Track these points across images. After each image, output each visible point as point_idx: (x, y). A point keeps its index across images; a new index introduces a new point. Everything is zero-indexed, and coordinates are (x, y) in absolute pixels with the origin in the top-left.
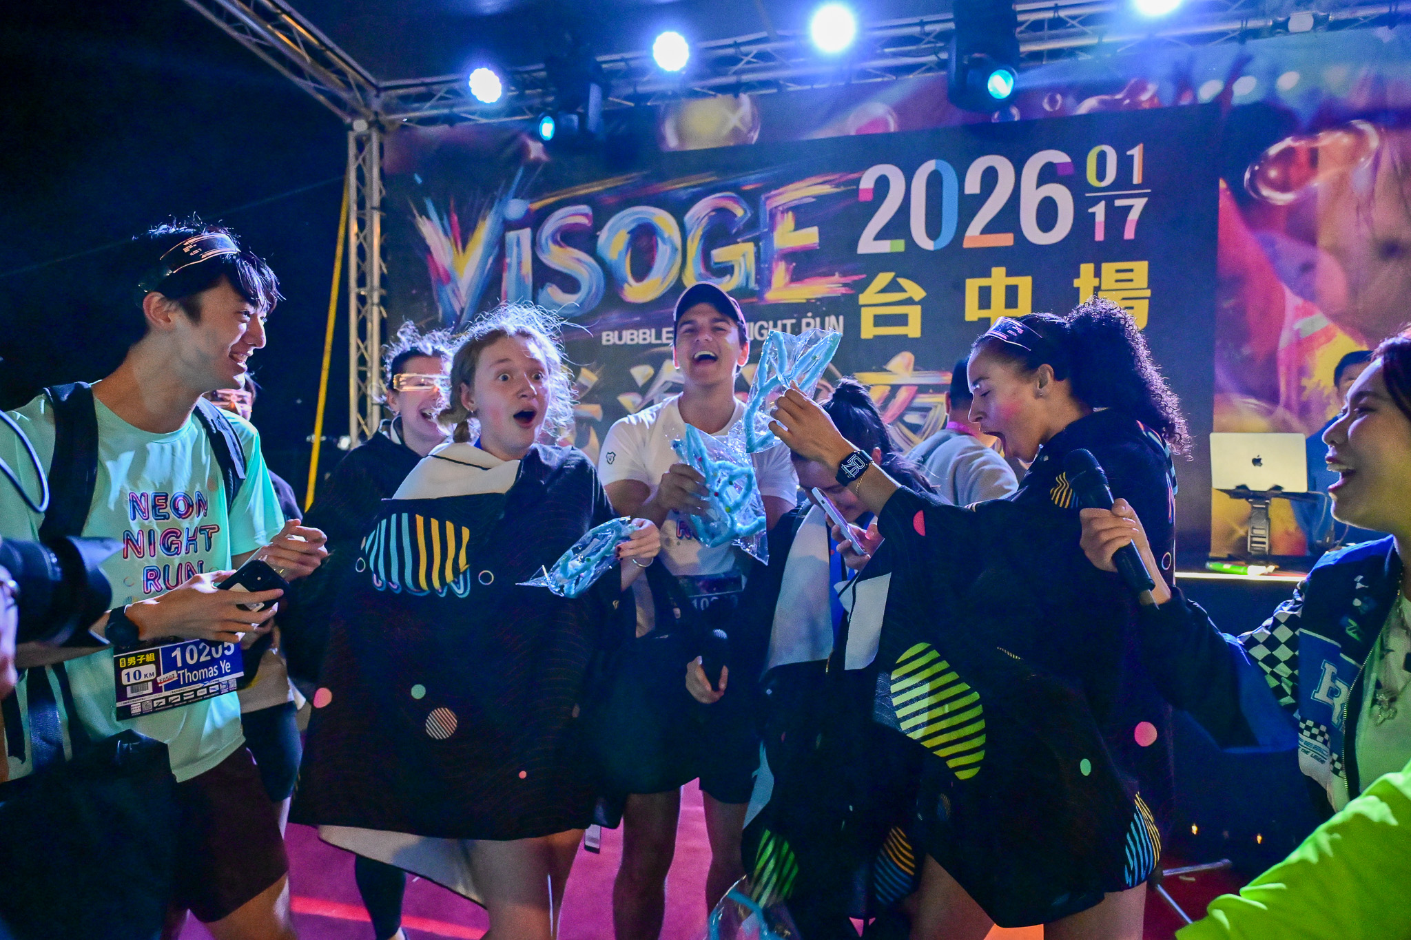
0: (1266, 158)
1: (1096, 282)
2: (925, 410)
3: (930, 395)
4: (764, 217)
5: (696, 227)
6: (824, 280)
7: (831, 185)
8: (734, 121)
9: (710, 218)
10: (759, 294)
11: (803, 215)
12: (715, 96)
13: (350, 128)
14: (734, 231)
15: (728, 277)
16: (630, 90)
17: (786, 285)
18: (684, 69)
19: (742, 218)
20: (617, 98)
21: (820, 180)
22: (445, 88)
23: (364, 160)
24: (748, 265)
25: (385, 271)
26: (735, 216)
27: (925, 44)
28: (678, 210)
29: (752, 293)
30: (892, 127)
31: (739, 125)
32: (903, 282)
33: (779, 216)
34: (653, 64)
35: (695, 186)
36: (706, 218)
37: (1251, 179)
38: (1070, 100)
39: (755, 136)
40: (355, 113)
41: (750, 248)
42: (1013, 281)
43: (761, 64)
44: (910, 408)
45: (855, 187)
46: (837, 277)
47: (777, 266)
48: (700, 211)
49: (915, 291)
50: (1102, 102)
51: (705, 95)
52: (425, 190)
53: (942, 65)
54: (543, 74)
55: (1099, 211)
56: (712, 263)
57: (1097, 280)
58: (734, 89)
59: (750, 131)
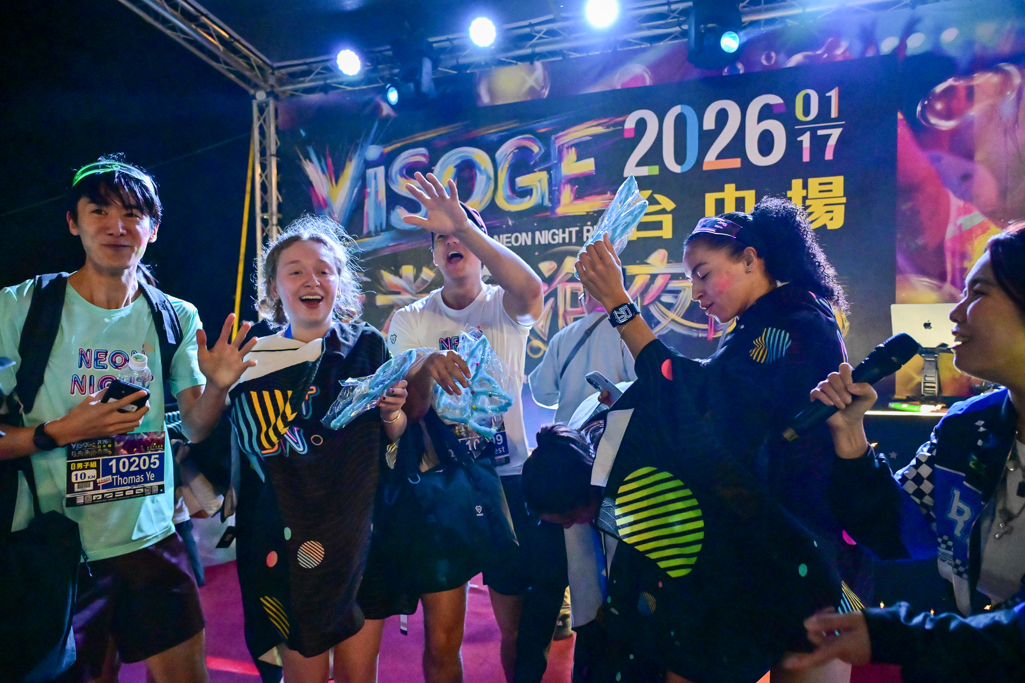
0: (934, 94)
1: (804, 193)
2: (676, 292)
3: (681, 281)
4: (554, 153)
5: (503, 162)
6: (599, 198)
7: (602, 126)
8: (530, 82)
9: (514, 154)
10: (552, 209)
11: (583, 149)
12: (516, 64)
13: (254, 97)
14: (532, 163)
15: (529, 197)
16: (454, 62)
17: (571, 202)
18: (492, 45)
19: (538, 154)
20: (446, 68)
21: (595, 123)
22: (321, 66)
23: (264, 120)
24: (543, 189)
25: (281, 200)
26: (533, 152)
27: (672, 19)
28: (491, 149)
29: (546, 209)
30: (648, 82)
31: (534, 84)
32: (658, 197)
33: (565, 150)
34: (471, 42)
35: (502, 131)
36: (512, 154)
37: (922, 111)
38: (782, 57)
39: (546, 93)
40: (257, 87)
41: (544, 175)
42: (741, 194)
43: (551, 39)
44: (665, 291)
45: (621, 128)
46: (608, 195)
47: (564, 188)
48: (507, 150)
49: (668, 204)
50: (806, 57)
51: (510, 64)
52: (308, 141)
53: (684, 34)
54: (390, 53)
55: (806, 139)
56: (517, 187)
57: (805, 191)
58: (530, 59)
59: (543, 88)
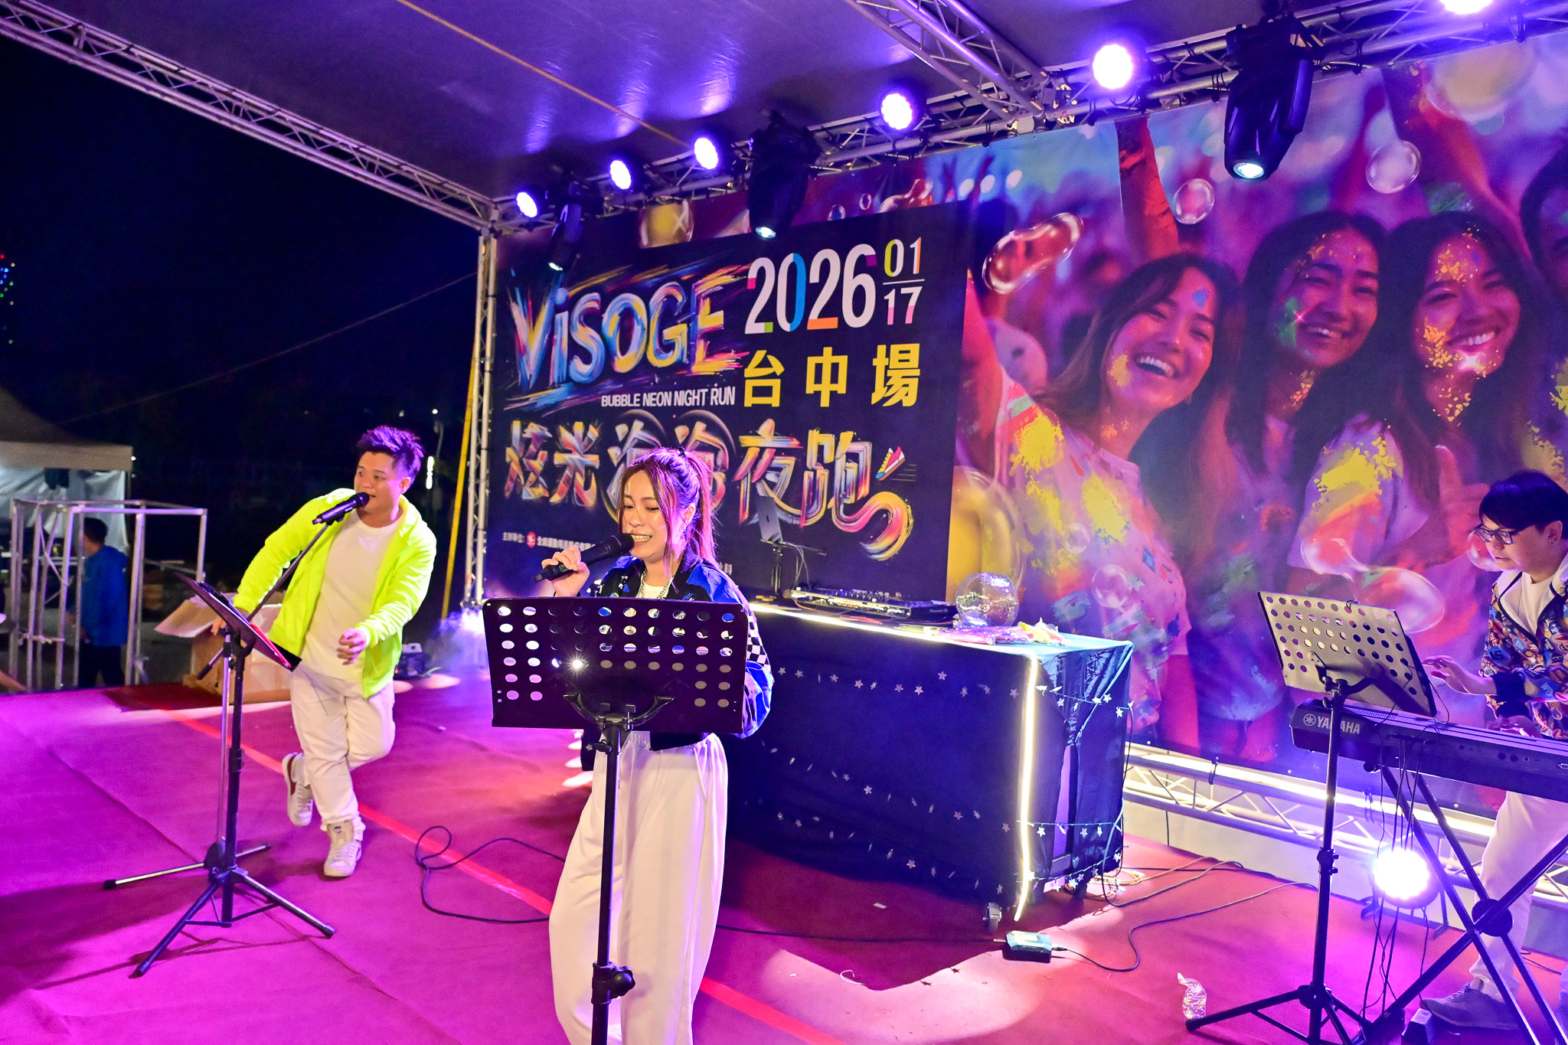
0: (997, 250)
4: (693, 302)
5: (655, 309)
6: (724, 357)
7: (732, 275)
8: (679, 223)
10: (688, 367)
14: (676, 314)
15: (672, 352)
17: (704, 359)
19: (681, 303)
24: (683, 343)
26: (677, 301)
28: (645, 296)
29: (684, 366)
32: (772, 359)
33: (702, 301)
35: (656, 277)
36: (662, 303)
37: (987, 270)
39: (690, 235)
41: (685, 326)
42: (836, 359)
46: (732, 354)
47: (699, 343)
48: (658, 298)
49: (778, 367)
56: (664, 339)
